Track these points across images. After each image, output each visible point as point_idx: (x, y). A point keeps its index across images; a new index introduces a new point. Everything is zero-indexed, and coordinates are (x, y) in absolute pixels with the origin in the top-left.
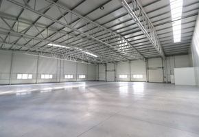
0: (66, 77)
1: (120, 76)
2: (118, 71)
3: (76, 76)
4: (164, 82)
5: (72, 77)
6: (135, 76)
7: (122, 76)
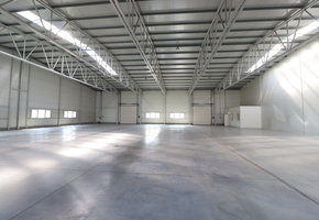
0: (35, 114)
1: (148, 115)
2: (144, 105)
3: (58, 112)
4: (212, 125)
5: (48, 114)
6: (172, 116)
7: (150, 116)
